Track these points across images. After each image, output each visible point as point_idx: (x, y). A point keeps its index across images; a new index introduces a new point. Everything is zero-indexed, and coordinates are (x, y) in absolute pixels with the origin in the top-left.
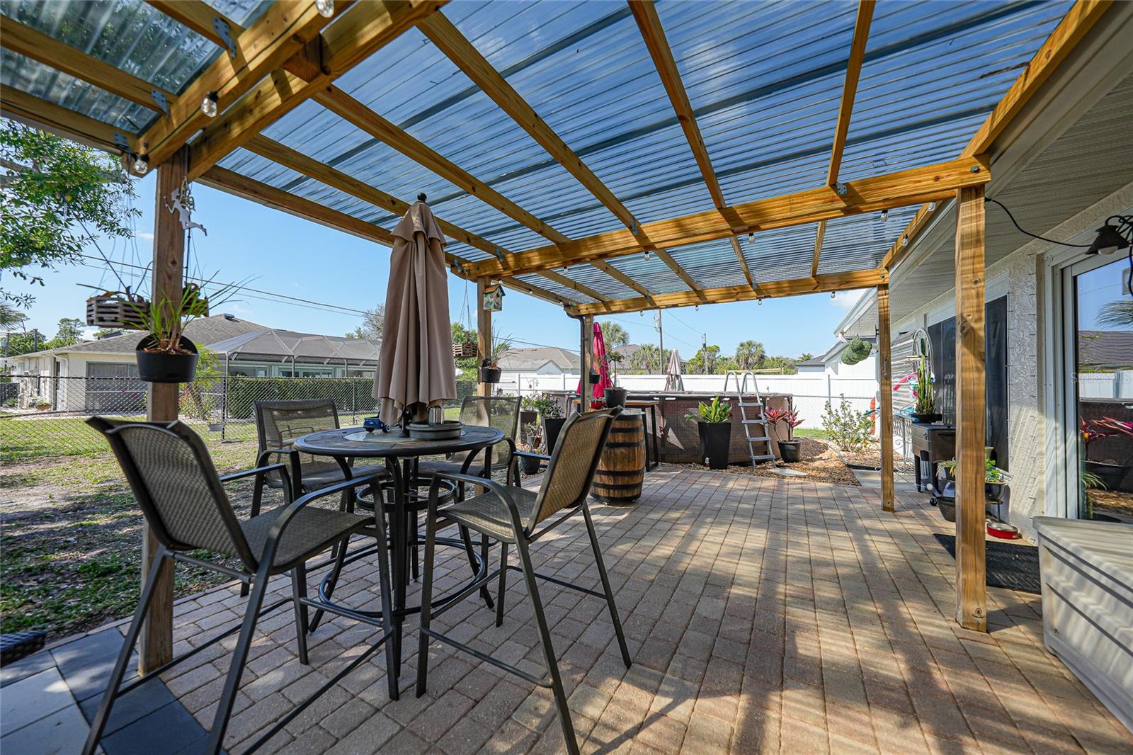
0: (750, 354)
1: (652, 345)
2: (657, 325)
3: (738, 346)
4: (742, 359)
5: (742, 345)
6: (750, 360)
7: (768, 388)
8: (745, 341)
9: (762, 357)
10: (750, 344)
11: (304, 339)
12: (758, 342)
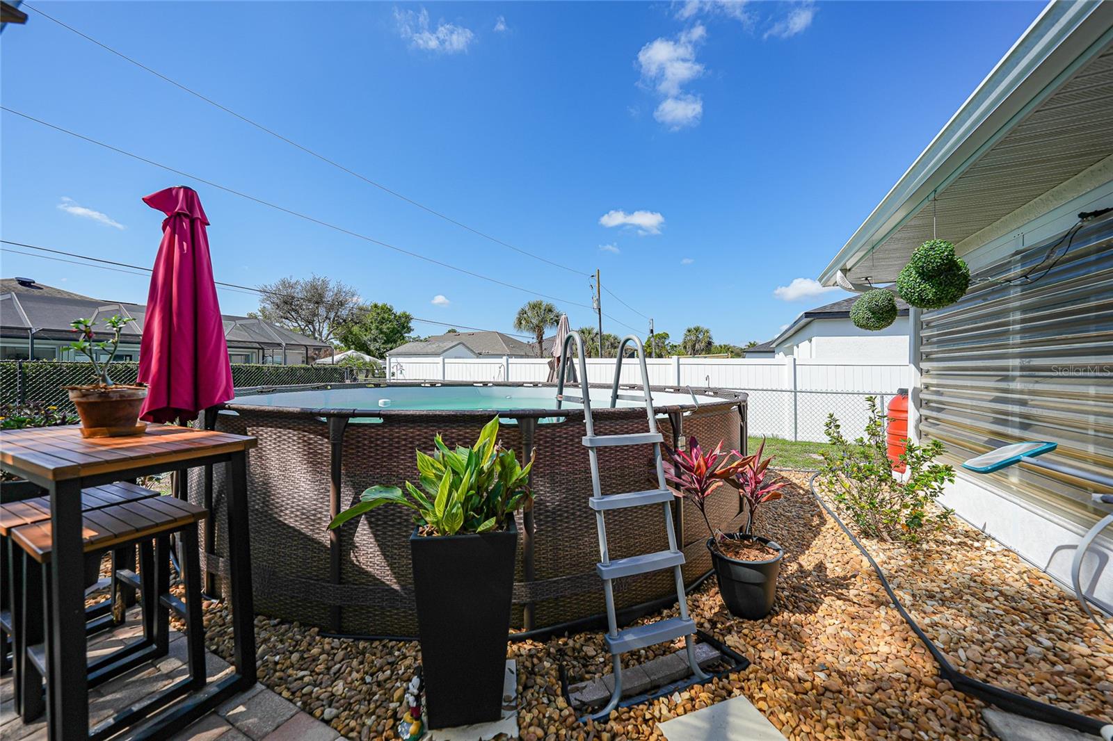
0: (698, 341)
1: (593, 329)
2: (595, 306)
3: (685, 332)
4: (689, 345)
5: (689, 331)
6: (697, 346)
7: (707, 378)
8: (692, 327)
9: (710, 343)
10: (697, 330)
11: (101, 309)
12: (705, 328)
